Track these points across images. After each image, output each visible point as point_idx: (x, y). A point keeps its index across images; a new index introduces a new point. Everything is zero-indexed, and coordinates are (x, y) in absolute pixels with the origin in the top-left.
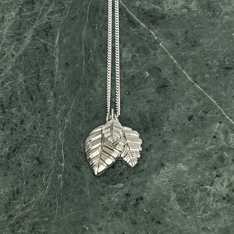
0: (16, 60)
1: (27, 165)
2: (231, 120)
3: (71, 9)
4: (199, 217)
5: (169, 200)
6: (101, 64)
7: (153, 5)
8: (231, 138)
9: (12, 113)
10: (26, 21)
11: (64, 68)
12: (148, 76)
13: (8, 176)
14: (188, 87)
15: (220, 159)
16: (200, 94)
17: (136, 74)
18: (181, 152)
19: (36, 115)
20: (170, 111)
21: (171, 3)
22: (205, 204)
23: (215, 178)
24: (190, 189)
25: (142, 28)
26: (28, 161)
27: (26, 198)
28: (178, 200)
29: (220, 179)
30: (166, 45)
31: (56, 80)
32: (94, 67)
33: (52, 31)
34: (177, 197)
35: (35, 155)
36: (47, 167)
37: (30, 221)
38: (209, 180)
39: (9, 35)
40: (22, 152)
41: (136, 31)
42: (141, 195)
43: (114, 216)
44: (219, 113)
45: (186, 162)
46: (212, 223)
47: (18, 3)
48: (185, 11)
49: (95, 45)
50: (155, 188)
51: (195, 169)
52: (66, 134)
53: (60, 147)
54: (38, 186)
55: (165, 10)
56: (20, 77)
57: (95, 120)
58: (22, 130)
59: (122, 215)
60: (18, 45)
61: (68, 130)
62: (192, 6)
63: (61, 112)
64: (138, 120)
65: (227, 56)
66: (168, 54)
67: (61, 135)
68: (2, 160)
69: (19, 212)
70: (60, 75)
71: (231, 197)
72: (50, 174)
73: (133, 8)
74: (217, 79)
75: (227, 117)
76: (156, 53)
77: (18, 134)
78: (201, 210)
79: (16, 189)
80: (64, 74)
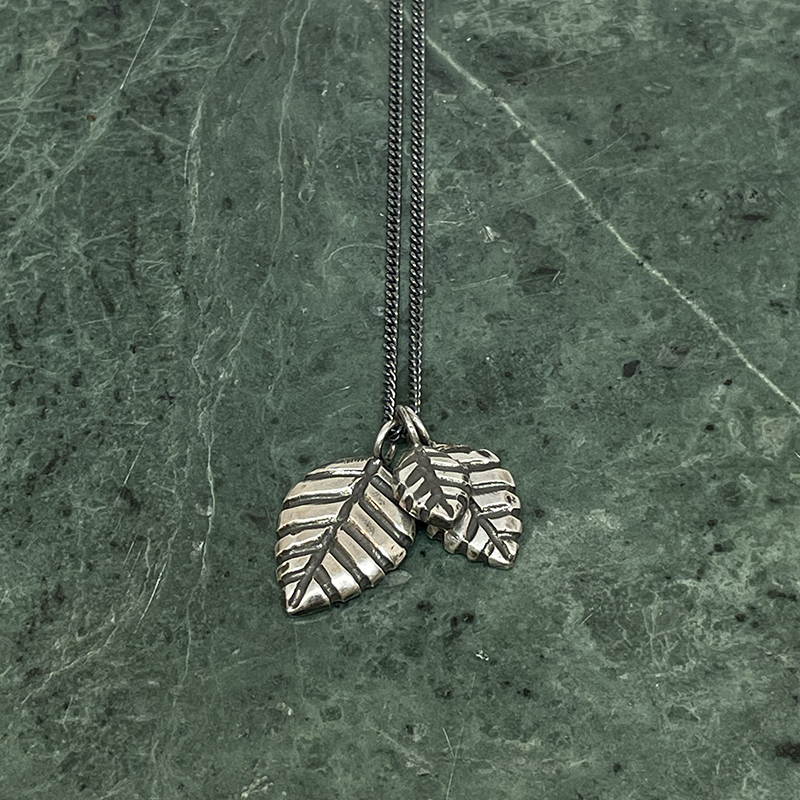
0: (61, 187)
1: (90, 512)
2: (762, 376)
3: (241, 33)
4: (658, 675)
5: (558, 624)
6: (340, 202)
7: (509, 22)
8: (764, 431)
9: (45, 352)
10: (94, 67)
11: (217, 212)
12: (492, 239)
13: (28, 548)
14: (624, 274)
15: (726, 496)
16: (662, 296)
17: (454, 233)
18: (601, 474)
19: (124, 358)
20: (563, 347)
21: (567, 19)
22: (678, 635)
23: (711, 554)
24: (629, 588)
25: (474, 92)
26: (94, 501)
27: (88, 617)
28: (588, 624)
29: (728, 559)
30: (552, 144)
31: (190, 251)
32: (315, 210)
33: (178, 100)
34: (585, 615)
35: (118, 482)
36: (158, 520)
37: (97, 688)
38: (690, 560)
39: (36, 111)
40: (76, 473)
41: (453, 103)
42: (468, 605)
43: (377, 673)
44: (724, 354)
45: (617, 505)
46: (701, 696)
47: (70, 13)
48: (614, 41)
49: (320, 144)
50: (514, 586)
51: (647, 526)
52: (223, 417)
53: (201, 458)
54: (126, 577)
55: (550, 40)
56: (71, 238)
57: (318, 374)
58: (75, 403)
59: (406, 671)
60: (68, 143)
61: (228, 405)
62: (636, 29)
63: (206, 350)
64: (460, 373)
65: (750, 179)
66: (556, 173)
67: (206, 418)
68: (8, 497)
69: (62, 658)
70: (203, 234)
71: (765, 615)
72: (166, 540)
73: (445, 31)
74: (716, 251)
75: (750, 366)
76: (517, 171)
77: (63, 416)
78: (666, 652)
79: (52, 588)
80: (216, 232)
